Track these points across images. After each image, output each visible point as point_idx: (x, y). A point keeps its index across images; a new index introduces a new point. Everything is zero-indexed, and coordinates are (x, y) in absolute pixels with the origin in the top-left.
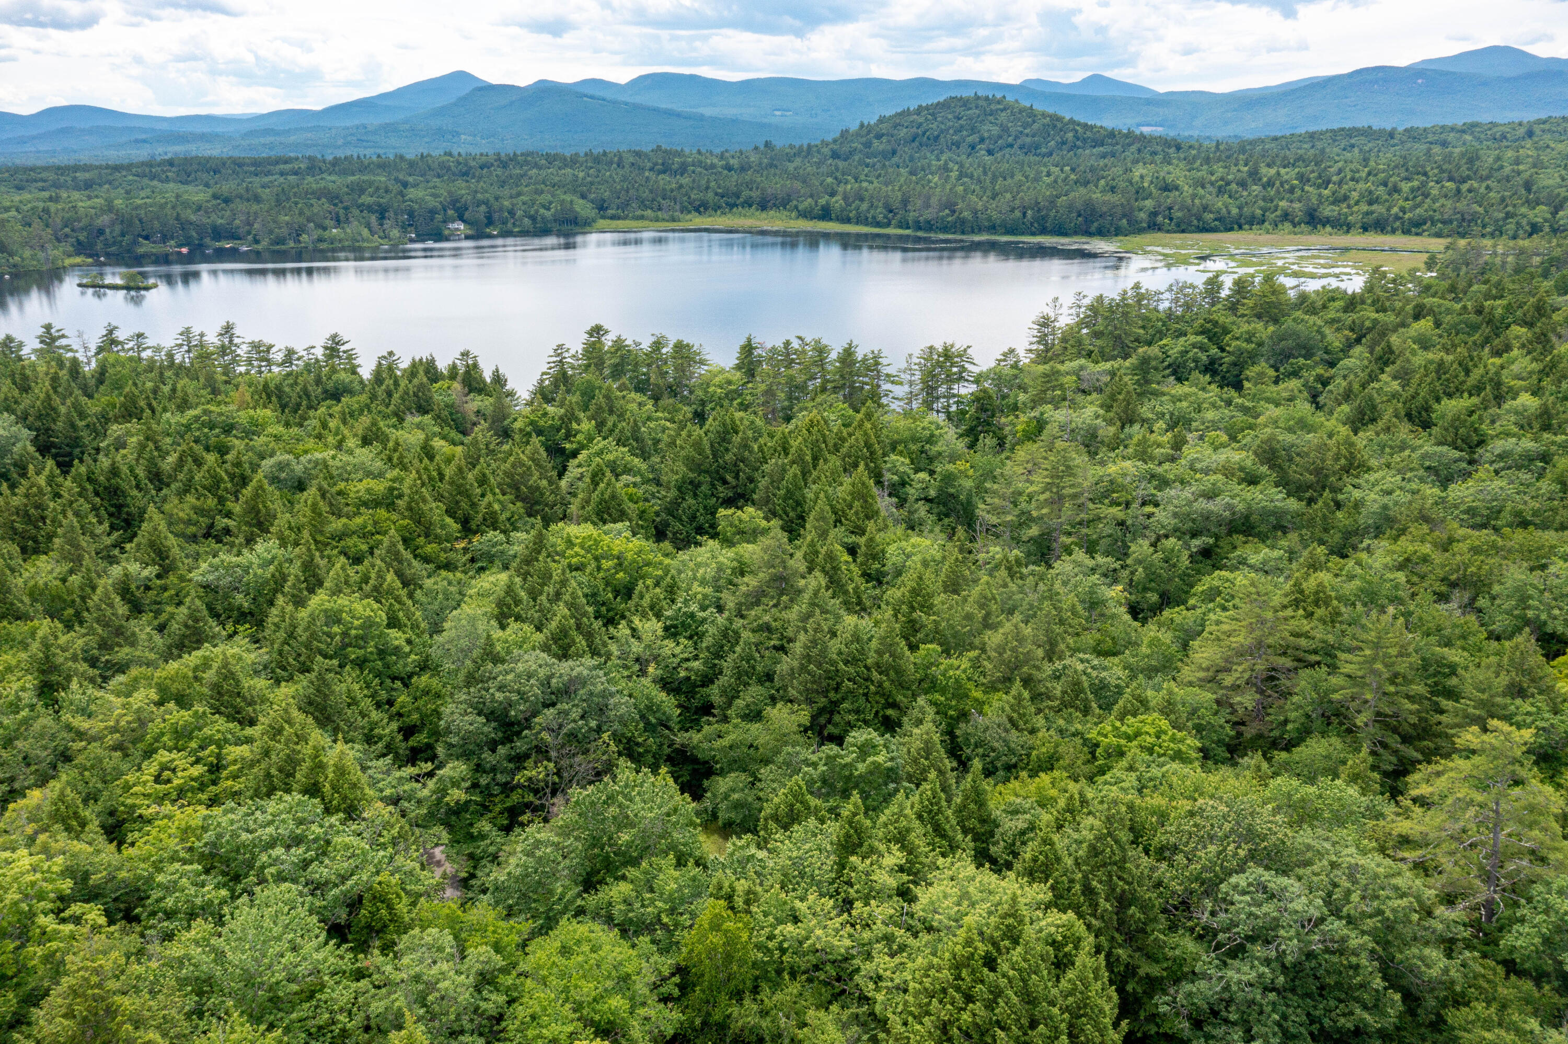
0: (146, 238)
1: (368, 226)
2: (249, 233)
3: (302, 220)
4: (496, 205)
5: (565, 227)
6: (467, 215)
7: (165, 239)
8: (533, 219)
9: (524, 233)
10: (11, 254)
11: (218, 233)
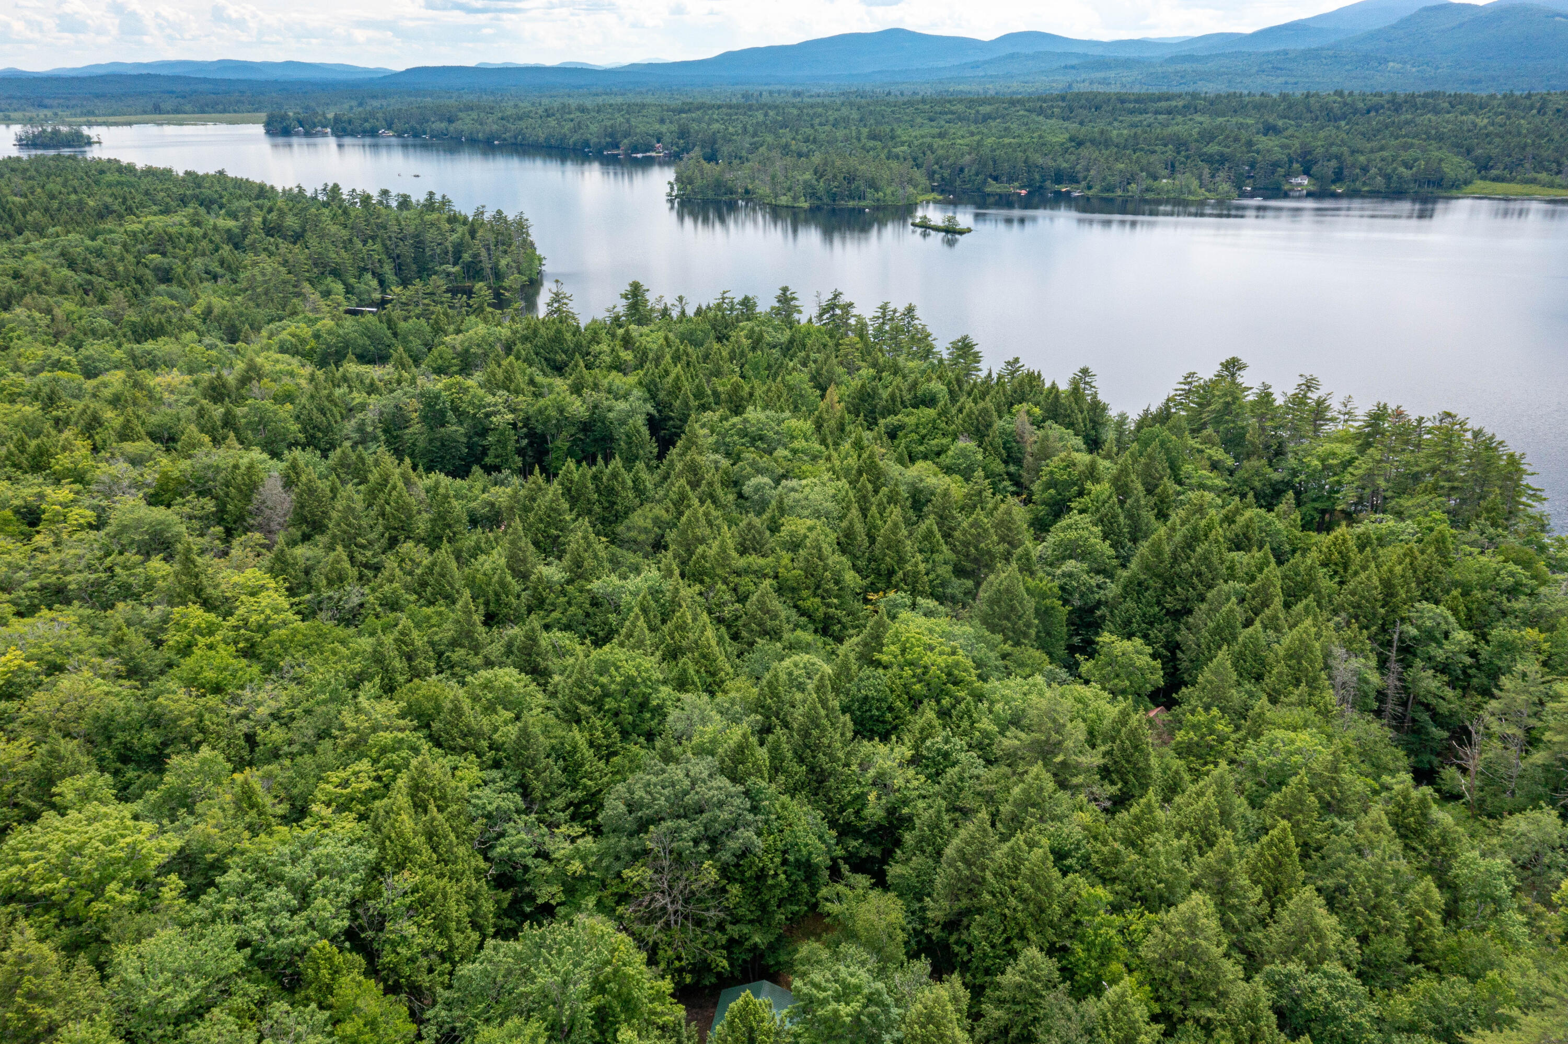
0: (996, 179)
1: (1200, 177)
2: (1085, 178)
3: (1136, 168)
4: (1349, 160)
5: (1426, 189)
6: (1314, 169)
7: (1011, 180)
8: (1388, 177)
9: (1376, 195)
10: (877, 190)
11: (1059, 178)
